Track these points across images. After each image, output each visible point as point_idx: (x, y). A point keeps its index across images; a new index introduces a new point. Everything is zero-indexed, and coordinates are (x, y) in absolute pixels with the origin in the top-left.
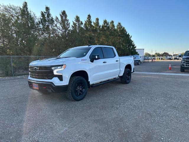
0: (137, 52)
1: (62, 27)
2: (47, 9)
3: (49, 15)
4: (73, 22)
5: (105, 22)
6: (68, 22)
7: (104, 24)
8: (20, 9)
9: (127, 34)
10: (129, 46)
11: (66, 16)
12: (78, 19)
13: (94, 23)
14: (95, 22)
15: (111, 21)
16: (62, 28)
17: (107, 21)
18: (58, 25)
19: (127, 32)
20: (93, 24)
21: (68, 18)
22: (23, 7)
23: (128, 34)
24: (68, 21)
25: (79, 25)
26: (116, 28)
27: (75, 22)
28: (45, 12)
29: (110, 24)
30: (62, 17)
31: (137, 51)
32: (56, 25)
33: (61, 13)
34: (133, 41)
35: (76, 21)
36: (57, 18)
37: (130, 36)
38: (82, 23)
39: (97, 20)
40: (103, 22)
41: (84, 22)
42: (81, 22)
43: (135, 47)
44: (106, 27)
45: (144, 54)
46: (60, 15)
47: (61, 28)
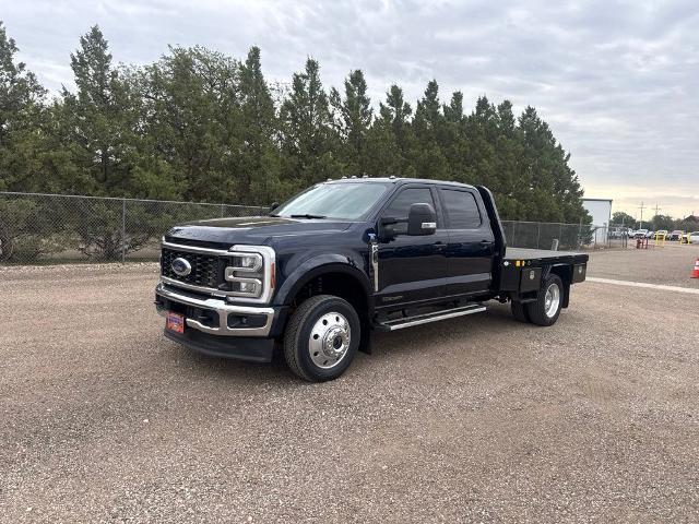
0: (587, 212)
1: (346, 120)
2: (312, 66)
3: (315, 85)
4: (381, 104)
5: (483, 104)
6: (366, 107)
7: (479, 111)
8: (242, 68)
9: (556, 145)
10: (557, 189)
11: (363, 88)
12: (396, 96)
13: (445, 107)
14: (449, 105)
15: (501, 102)
16: (348, 123)
17: (490, 102)
18: (338, 115)
19: (554, 141)
20: (441, 111)
21: (368, 94)
22: (247, 62)
23: (560, 147)
24: (366, 102)
25: (398, 113)
26: (517, 124)
27: (387, 105)
28: (304, 77)
29: (497, 111)
30: (349, 92)
31: (585, 205)
32: (331, 116)
33: (349, 78)
34: (573, 173)
35: (392, 105)
36: (335, 93)
37: (566, 153)
38: (408, 110)
39: (458, 97)
40: (476, 104)
41: (414, 107)
42: (407, 106)
43: (582, 193)
44: (483, 120)
45: (612, 217)
46: (347, 84)
47: (344, 122)
